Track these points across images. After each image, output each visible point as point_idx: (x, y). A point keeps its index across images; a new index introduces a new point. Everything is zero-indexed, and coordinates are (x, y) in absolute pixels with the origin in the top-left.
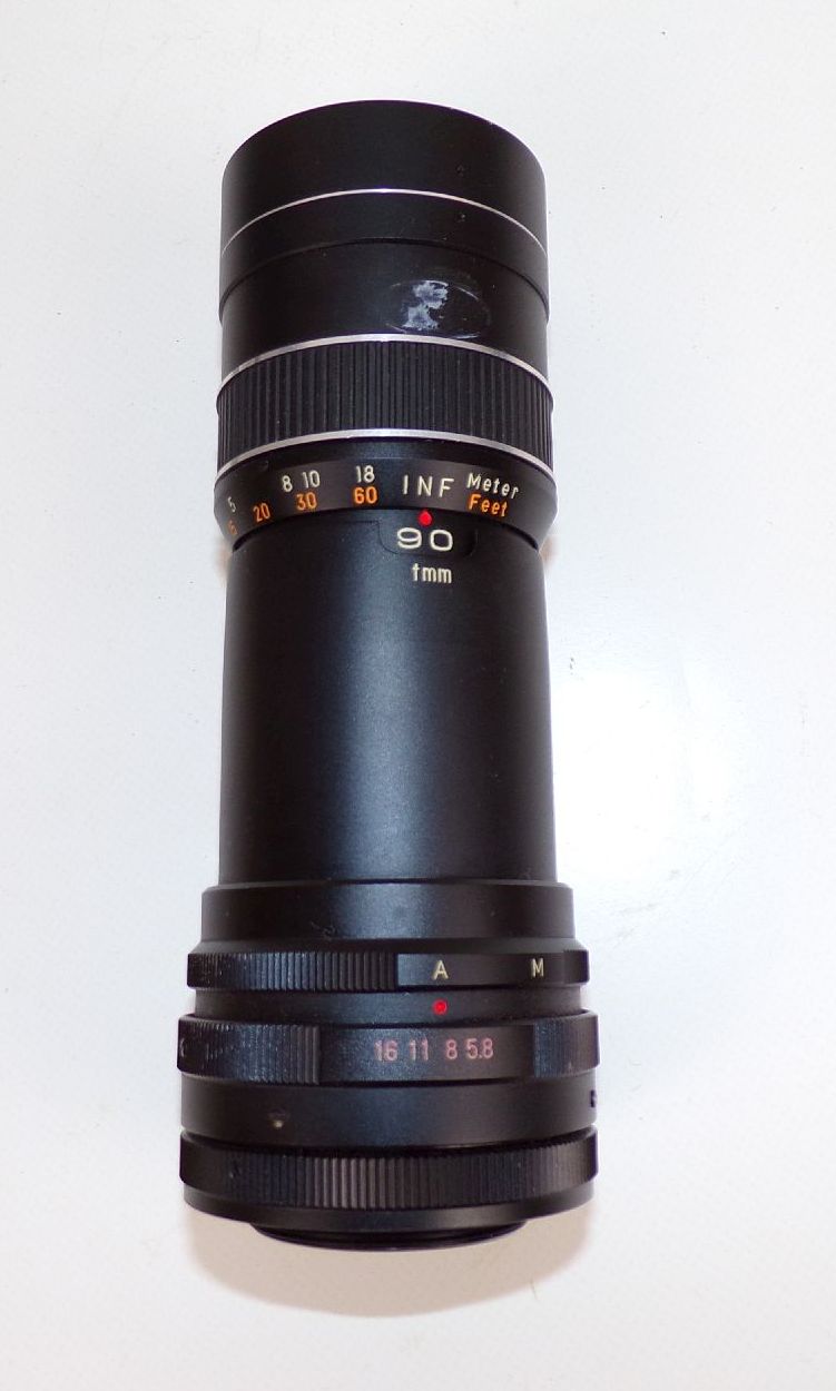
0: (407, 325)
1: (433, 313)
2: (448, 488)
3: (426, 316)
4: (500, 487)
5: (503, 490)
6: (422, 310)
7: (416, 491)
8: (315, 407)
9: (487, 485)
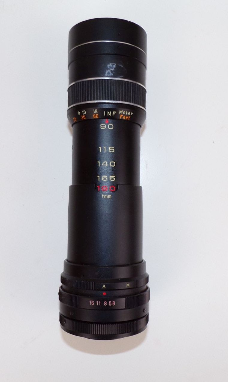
0: (106, 75)
1: (112, 71)
2: (114, 114)
3: (110, 72)
4: (128, 113)
5: (129, 114)
6: (109, 71)
7: (107, 114)
8: (85, 95)
9: (124, 113)
